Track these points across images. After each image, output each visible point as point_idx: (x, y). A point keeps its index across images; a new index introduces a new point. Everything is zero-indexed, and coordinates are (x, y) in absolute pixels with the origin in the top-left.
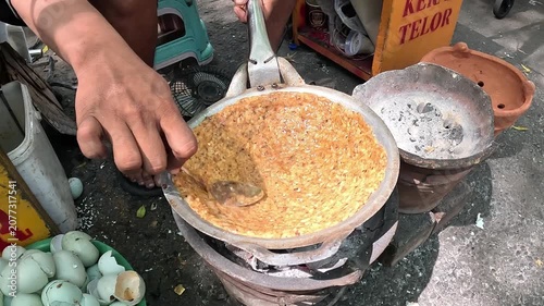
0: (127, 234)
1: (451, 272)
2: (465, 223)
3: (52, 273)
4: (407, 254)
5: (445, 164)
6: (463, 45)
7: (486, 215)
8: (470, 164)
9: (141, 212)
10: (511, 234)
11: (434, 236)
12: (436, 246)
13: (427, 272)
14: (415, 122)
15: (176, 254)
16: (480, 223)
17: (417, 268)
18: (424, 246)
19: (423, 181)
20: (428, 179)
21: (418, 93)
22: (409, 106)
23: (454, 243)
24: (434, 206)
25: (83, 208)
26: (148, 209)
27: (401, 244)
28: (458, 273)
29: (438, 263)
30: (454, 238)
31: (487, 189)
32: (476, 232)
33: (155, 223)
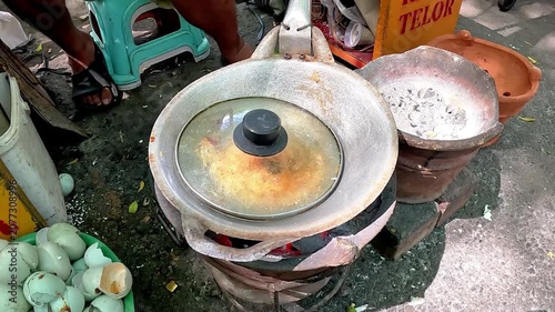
0: (119, 230)
1: (458, 266)
2: (472, 216)
3: (34, 265)
4: (411, 247)
5: (447, 145)
6: (467, 33)
7: (493, 208)
8: (473, 144)
9: (133, 207)
10: (521, 226)
11: (439, 228)
12: (442, 239)
13: (432, 266)
14: (416, 108)
15: (168, 249)
16: (488, 215)
17: (422, 262)
18: (429, 238)
19: (425, 165)
20: (430, 162)
21: (418, 78)
22: (410, 91)
23: (460, 236)
24: (437, 196)
25: (73, 204)
26: (140, 204)
27: (403, 234)
28: (466, 267)
29: (444, 256)
30: (461, 231)
31: (494, 180)
32: (483, 224)
33: (147, 218)
